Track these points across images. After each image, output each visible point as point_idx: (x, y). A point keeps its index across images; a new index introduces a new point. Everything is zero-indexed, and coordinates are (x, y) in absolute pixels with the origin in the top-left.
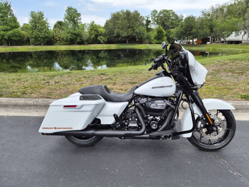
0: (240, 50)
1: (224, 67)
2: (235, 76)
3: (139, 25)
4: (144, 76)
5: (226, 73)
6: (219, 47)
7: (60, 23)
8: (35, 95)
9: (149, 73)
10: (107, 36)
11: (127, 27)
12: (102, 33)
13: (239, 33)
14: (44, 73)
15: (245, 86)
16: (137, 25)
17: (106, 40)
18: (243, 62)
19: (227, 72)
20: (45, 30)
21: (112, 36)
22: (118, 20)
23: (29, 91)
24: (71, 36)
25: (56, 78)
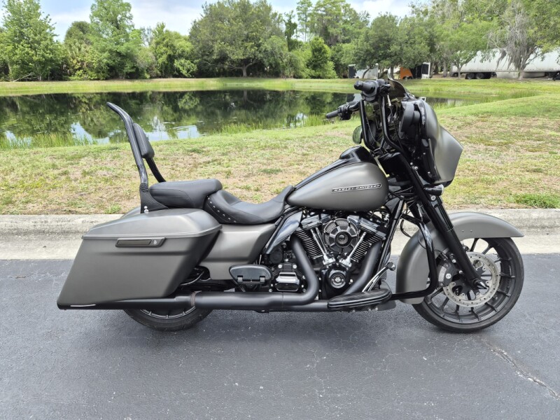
0: (493, 91)
1: (467, 131)
2: (494, 152)
3: (271, 34)
4: (294, 155)
5: (472, 144)
6: (448, 86)
7: (81, 27)
8: (35, 205)
9: (303, 147)
10: (197, 58)
11: (243, 38)
12: (183, 51)
13: (491, 54)
14: (53, 149)
15: (519, 175)
16: (266, 34)
17: (195, 68)
18: (504, 119)
19: (474, 143)
20: (44, 43)
21: (209, 59)
22: (221, 20)
23: (20, 196)
24: (109, 58)
25: (83, 161)
